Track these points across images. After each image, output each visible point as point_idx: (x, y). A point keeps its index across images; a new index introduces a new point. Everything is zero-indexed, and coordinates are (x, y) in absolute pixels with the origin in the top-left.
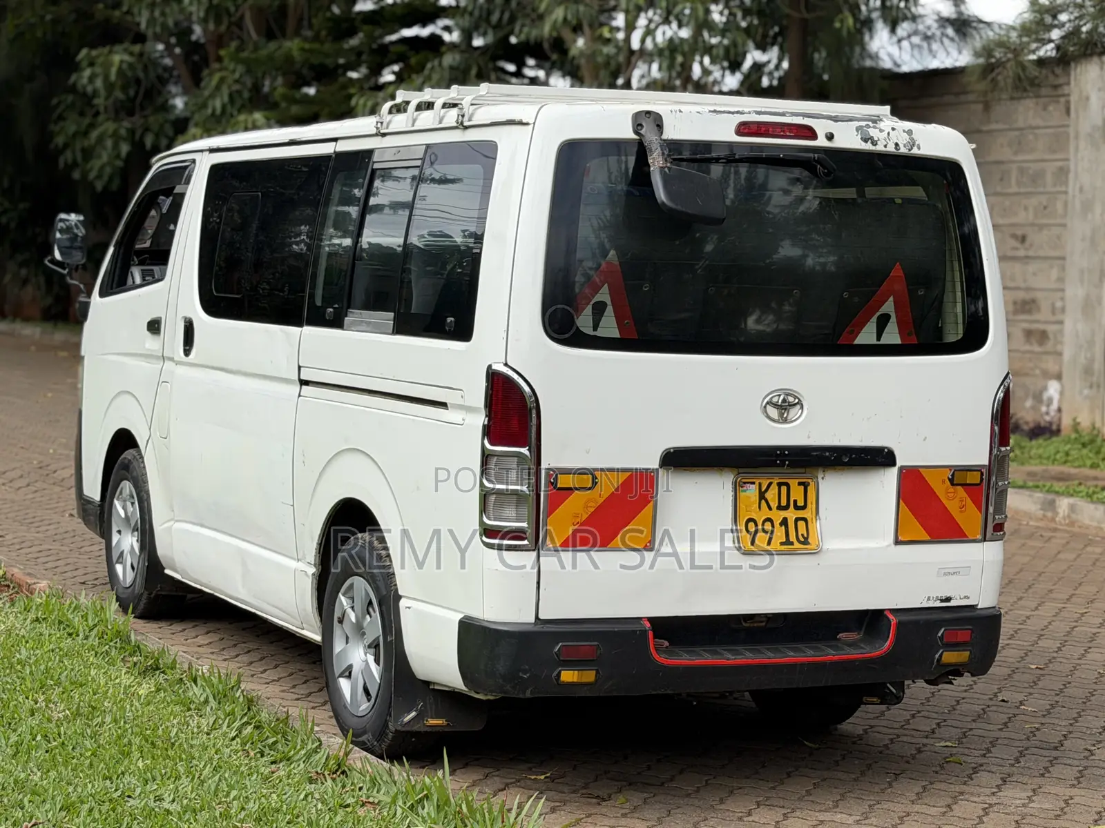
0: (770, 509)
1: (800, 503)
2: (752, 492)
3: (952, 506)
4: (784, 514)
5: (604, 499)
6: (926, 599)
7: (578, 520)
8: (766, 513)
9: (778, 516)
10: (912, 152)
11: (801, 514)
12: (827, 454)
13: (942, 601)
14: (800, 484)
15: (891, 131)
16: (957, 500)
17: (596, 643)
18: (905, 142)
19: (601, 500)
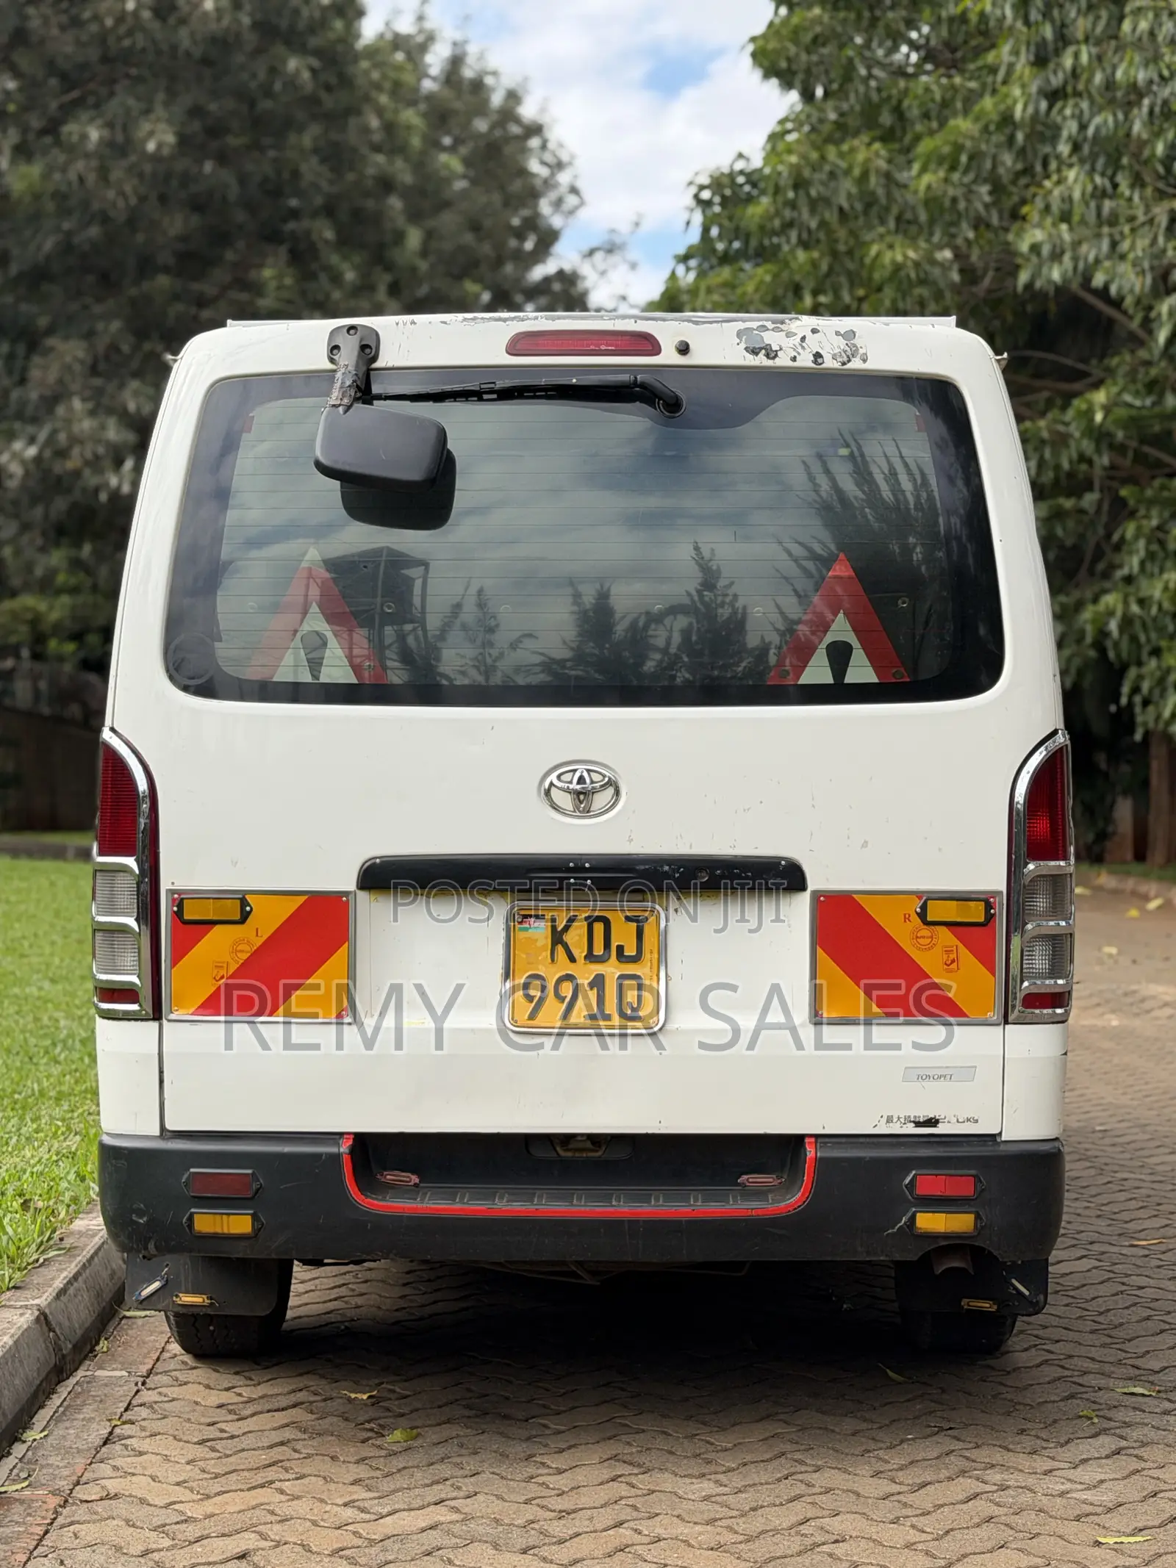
0: (572, 959)
1: (630, 951)
2: (539, 932)
3: (929, 961)
4: (598, 969)
5: (265, 937)
6: (884, 1119)
7: (223, 972)
8: (564, 967)
9: (585, 973)
10: (849, 366)
11: (630, 969)
12: (666, 868)
13: (918, 1124)
14: (628, 919)
15: (809, 335)
16: (938, 950)
17: (249, 1171)
18: (837, 351)
19: (259, 942)
